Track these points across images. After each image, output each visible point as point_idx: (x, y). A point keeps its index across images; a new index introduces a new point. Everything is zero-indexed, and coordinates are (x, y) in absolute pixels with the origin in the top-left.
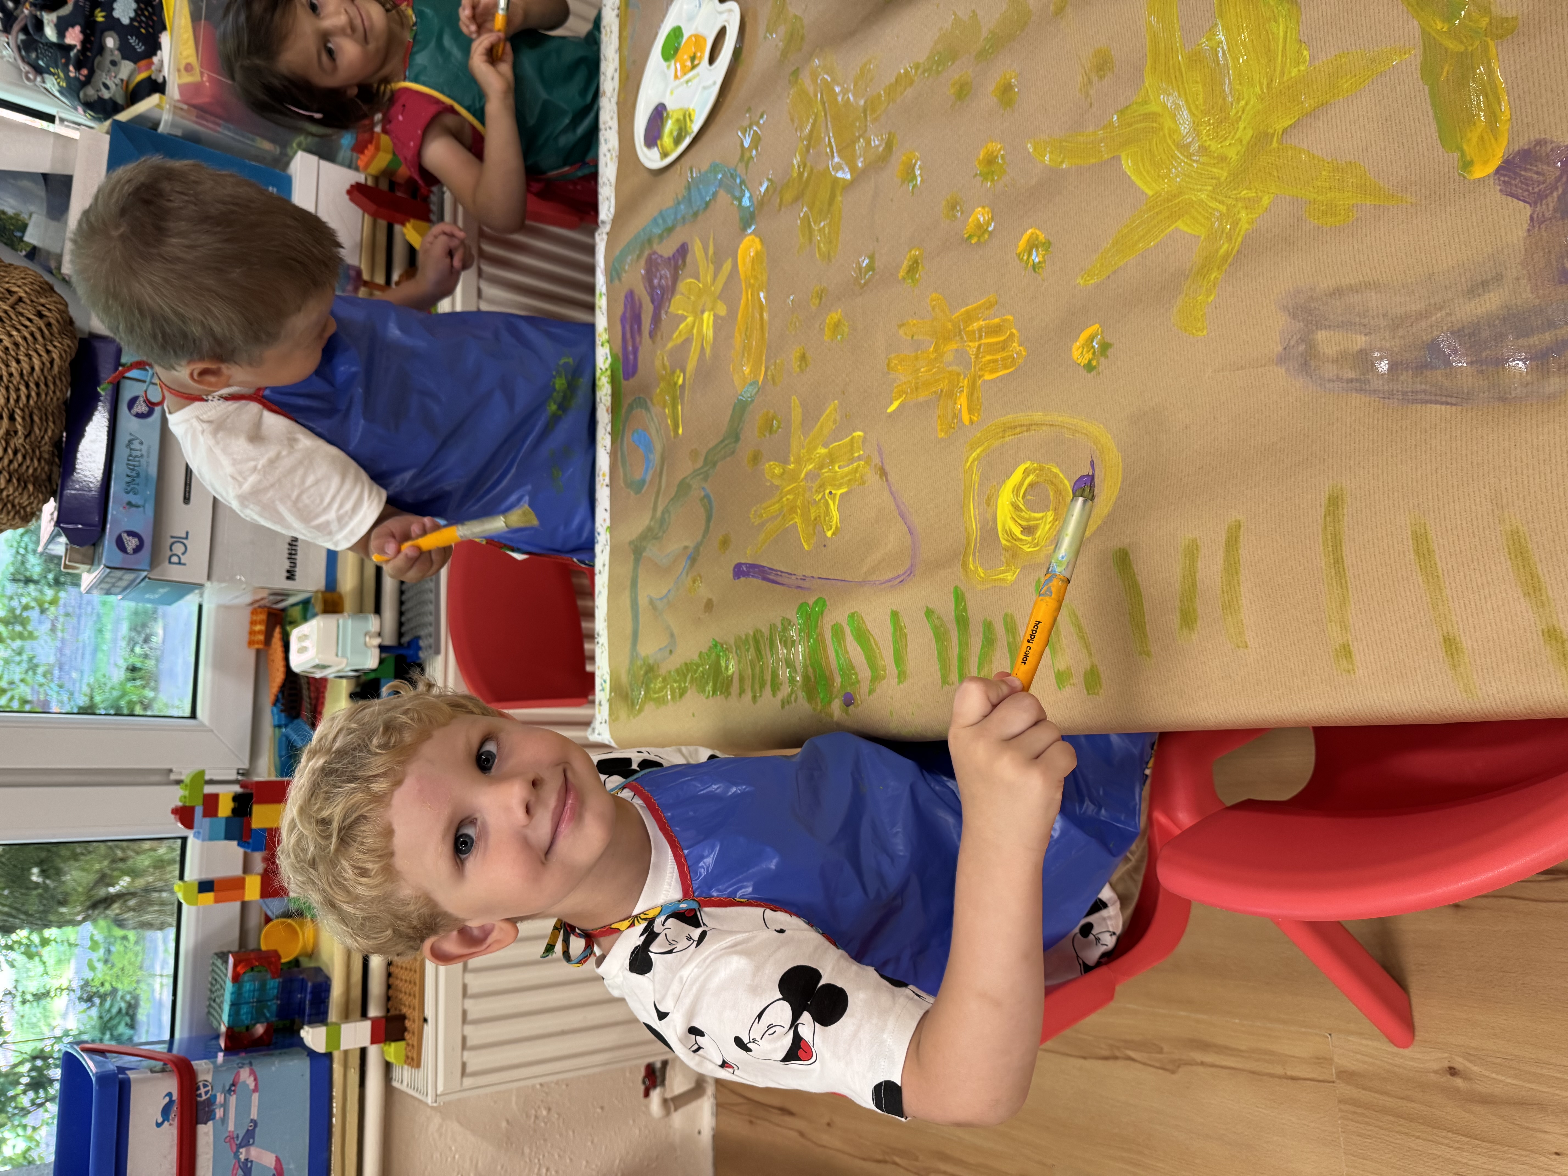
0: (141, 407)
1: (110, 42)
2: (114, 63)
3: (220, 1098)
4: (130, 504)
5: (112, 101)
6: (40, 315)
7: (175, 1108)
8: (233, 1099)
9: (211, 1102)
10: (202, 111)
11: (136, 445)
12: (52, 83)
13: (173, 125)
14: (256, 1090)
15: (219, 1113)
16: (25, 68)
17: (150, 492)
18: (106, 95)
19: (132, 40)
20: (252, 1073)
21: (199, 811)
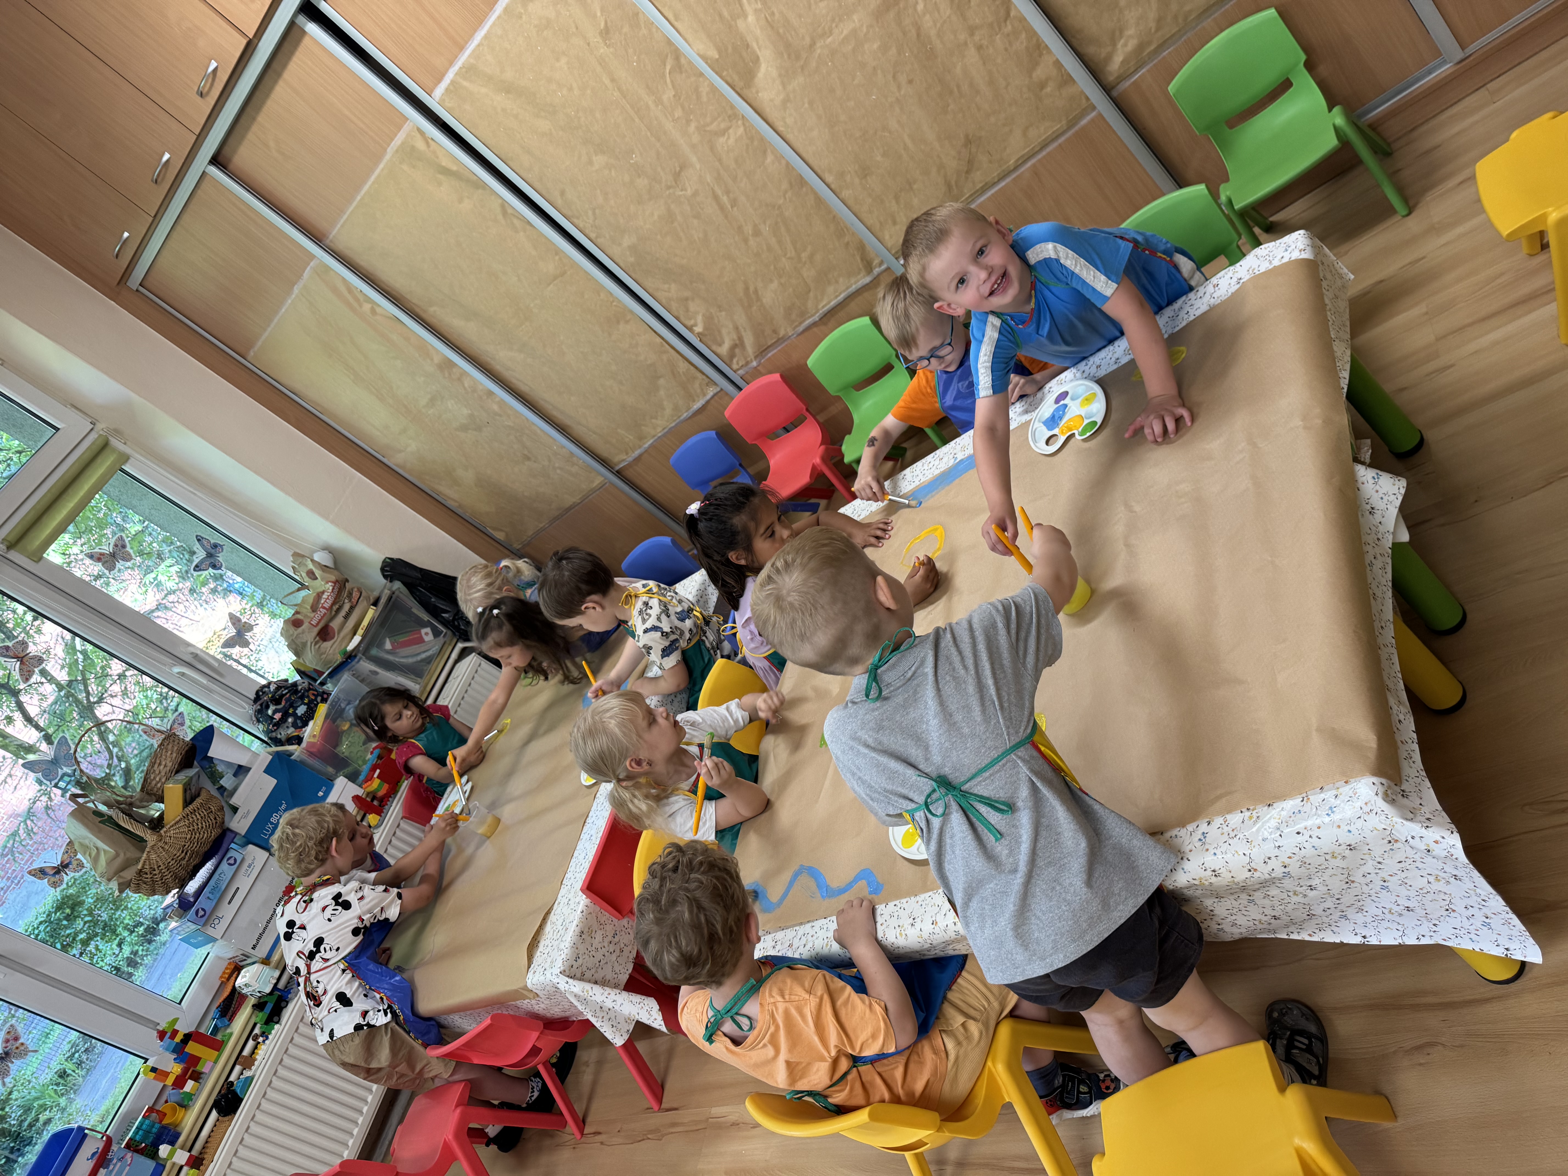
0: (232, 861)
1: (290, 720)
2: (288, 727)
3: (115, 1161)
4: (208, 898)
5: (280, 739)
6: (215, 819)
7: (97, 1155)
8: (119, 1164)
9: (111, 1160)
10: (311, 754)
11: (222, 875)
12: (261, 727)
13: (298, 756)
14: (129, 1165)
15: (111, 1167)
16: (254, 719)
17: (218, 896)
18: (279, 736)
19: (299, 721)
20: (132, 1157)
21: (168, 1035)
